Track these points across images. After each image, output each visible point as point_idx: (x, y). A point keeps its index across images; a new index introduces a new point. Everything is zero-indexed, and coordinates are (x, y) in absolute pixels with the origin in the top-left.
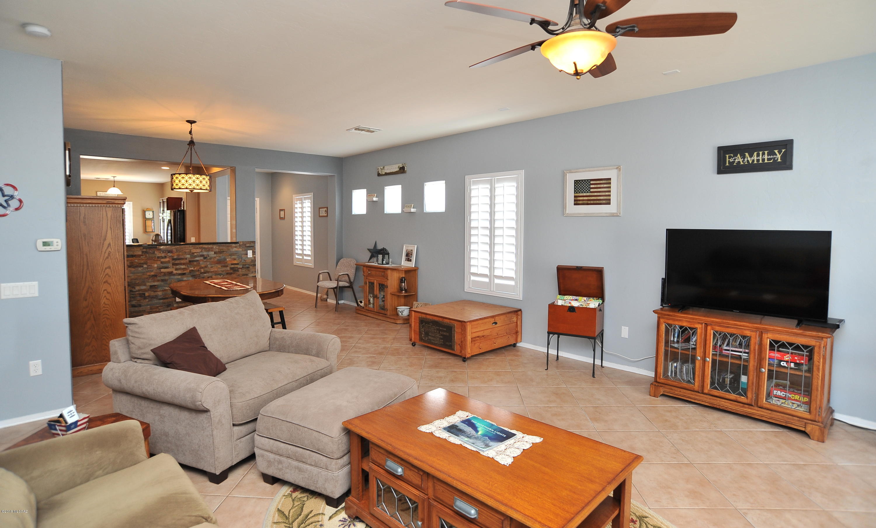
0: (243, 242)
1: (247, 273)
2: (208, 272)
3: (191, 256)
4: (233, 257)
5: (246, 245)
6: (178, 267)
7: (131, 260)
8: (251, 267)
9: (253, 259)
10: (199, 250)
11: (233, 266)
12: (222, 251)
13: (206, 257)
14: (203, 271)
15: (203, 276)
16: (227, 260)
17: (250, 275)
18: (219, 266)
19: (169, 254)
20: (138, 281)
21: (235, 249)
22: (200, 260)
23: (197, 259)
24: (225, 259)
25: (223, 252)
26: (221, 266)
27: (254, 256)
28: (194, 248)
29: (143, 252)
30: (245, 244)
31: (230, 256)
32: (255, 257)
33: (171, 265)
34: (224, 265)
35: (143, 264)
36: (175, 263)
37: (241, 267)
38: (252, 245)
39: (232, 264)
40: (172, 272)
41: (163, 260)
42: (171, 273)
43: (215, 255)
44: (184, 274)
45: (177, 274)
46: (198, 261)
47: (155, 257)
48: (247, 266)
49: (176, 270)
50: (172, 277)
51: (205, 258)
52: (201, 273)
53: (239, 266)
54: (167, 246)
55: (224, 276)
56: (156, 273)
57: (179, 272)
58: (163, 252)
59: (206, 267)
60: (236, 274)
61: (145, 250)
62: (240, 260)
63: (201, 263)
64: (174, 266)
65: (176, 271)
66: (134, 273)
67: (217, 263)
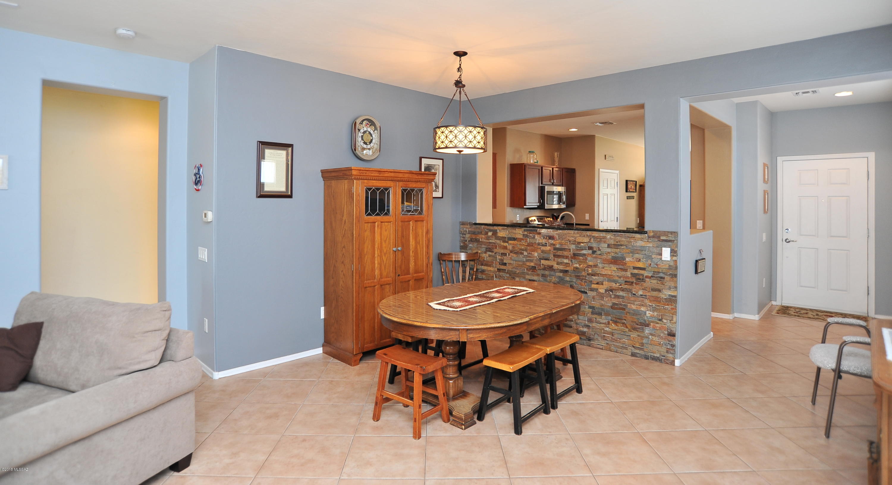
0: (653, 231)
1: (659, 287)
2: (598, 275)
3: (576, 246)
4: (637, 256)
5: (659, 237)
6: (559, 260)
7: (513, 244)
8: (667, 278)
9: (672, 264)
10: (586, 240)
11: (636, 271)
12: (619, 243)
13: (596, 251)
14: (590, 272)
15: (591, 279)
16: (627, 259)
17: (666, 293)
18: (614, 267)
19: (551, 240)
20: (518, 271)
21: (640, 243)
22: (588, 254)
23: (584, 252)
24: (624, 259)
25: (621, 245)
26: (617, 268)
27: (674, 258)
28: (580, 236)
29: (524, 235)
30: (658, 235)
31: (631, 254)
32: (676, 261)
33: (553, 257)
34: (621, 267)
35: (523, 250)
36: (556, 254)
37: (650, 275)
38: (671, 239)
39: (635, 268)
40: (553, 266)
41: (543, 248)
42: (551, 268)
43: (609, 250)
44: (566, 271)
45: (558, 269)
46: (584, 255)
47: (535, 243)
48: (661, 275)
49: (557, 264)
50: (552, 273)
51: (594, 252)
52: (588, 274)
53: (646, 273)
54: (549, 230)
55: (621, 285)
56: (536, 264)
57: (561, 267)
58: (544, 238)
59: (596, 266)
60: (642, 285)
61: (526, 233)
62: (649, 262)
63: (589, 258)
64: (556, 259)
65: (558, 266)
66: (516, 261)
67: (611, 263)
